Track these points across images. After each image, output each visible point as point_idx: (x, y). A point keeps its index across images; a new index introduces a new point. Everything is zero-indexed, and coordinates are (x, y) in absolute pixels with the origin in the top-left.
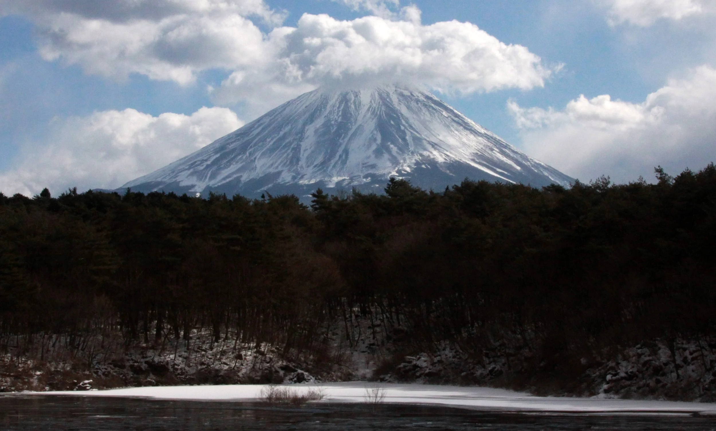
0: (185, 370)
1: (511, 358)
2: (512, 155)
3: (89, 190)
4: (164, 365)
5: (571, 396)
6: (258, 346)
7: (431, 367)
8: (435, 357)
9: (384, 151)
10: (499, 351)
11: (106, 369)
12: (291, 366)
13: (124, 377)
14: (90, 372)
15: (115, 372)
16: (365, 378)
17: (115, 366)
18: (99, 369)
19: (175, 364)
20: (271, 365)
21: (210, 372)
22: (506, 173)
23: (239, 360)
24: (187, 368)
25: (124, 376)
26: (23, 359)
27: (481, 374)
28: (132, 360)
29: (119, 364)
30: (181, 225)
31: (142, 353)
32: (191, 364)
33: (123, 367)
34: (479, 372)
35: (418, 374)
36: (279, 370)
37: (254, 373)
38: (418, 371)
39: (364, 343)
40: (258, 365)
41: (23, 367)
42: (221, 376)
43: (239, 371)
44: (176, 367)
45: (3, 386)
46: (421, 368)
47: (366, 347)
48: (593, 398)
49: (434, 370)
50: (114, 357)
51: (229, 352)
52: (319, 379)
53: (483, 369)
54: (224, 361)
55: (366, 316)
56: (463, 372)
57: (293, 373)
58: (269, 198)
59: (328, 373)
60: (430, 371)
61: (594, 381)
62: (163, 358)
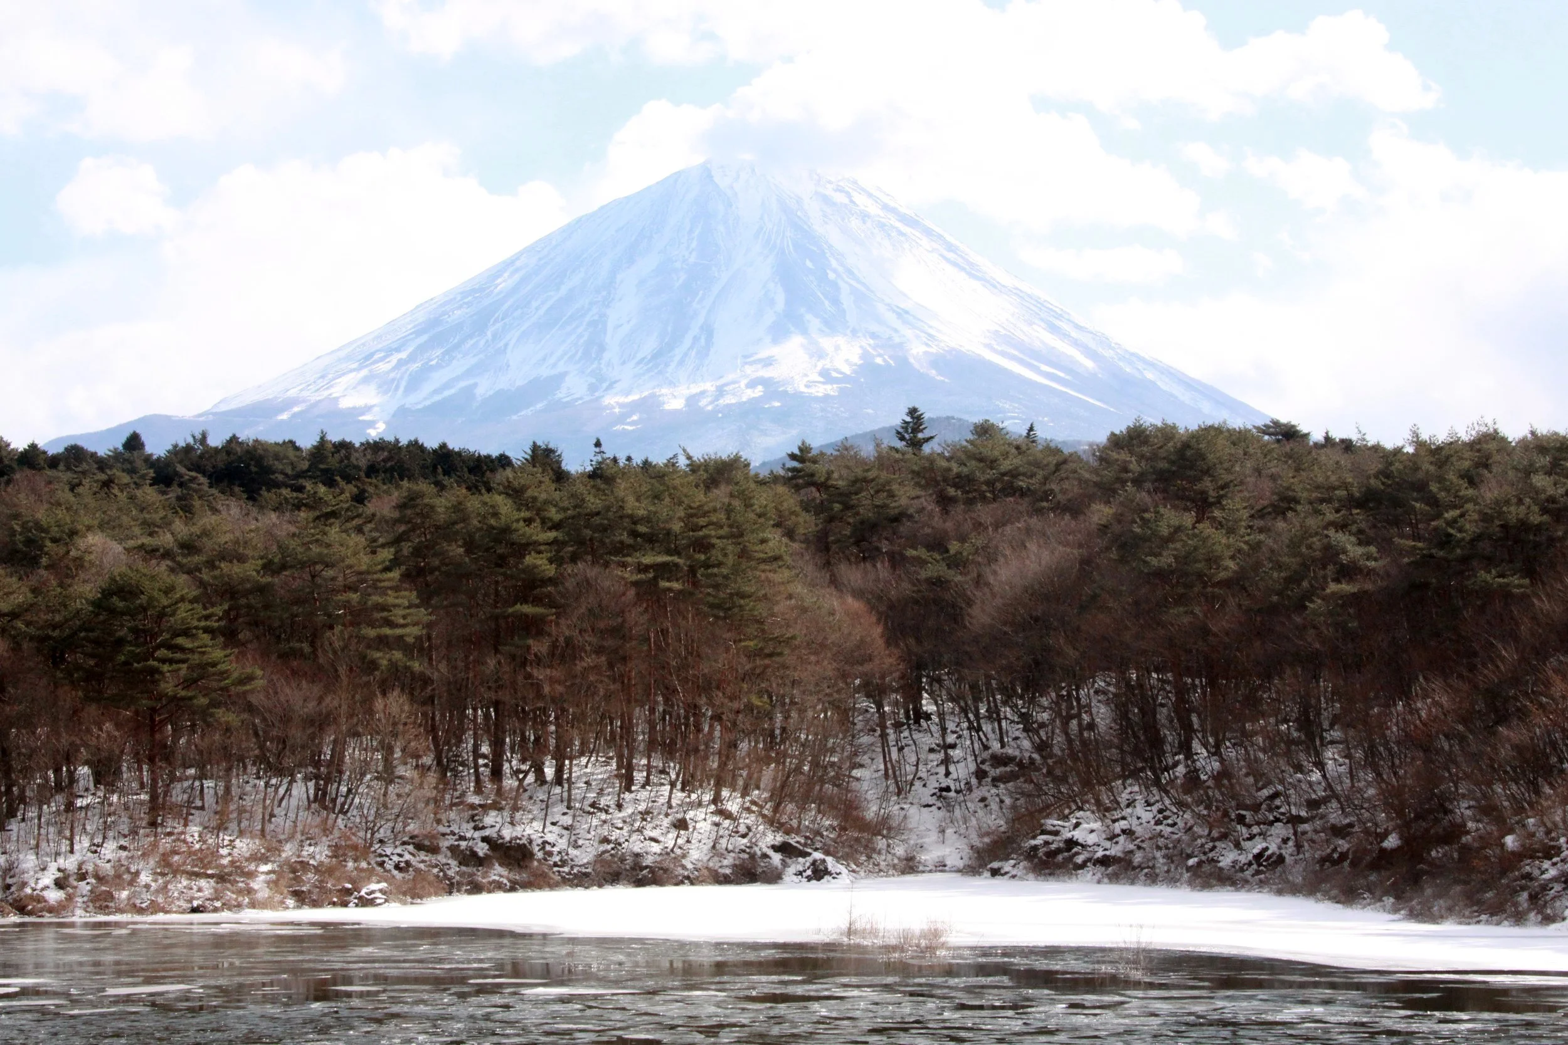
0: (567, 854)
1: (1306, 827)
2: (1074, 334)
3: (231, 435)
4: (524, 845)
5: (1498, 924)
6: (716, 800)
7: (1108, 844)
8: (1114, 821)
9: (792, 329)
10: (1270, 810)
11: (400, 855)
12: (792, 842)
13: (441, 874)
14: (369, 864)
15: (423, 861)
16: (945, 866)
17: (419, 847)
18: (387, 856)
19: (545, 843)
20: (750, 841)
21: (622, 860)
22: (1061, 374)
23: (682, 832)
24: (573, 852)
25: (441, 870)
26: (227, 838)
27: (1235, 862)
28: (453, 834)
29: (427, 843)
30: (552, 535)
31: (472, 818)
32: (580, 842)
33: (434, 850)
34: (1228, 858)
35: (1079, 859)
36: (771, 853)
37: (716, 859)
38: (1077, 854)
39: (924, 785)
40: (723, 842)
41: (230, 854)
42: (647, 867)
43: (684, 856)
44: (548, 848)
45: (198, 899)
46: (1083, 846)
47: (933, 795)
48: (1553, 927)
49: (1115, 851)
50: (412, 827)
51: (659, 814)
52: (854, 871)
53: (1236, 852)
54: (654, 834)
55: (920, 725)
56: (1189, 856)
57: (801, 860)
58: (688, 462)
59: (869, 857)
60: (1108, 853)
61: (1545, 888)
62: (519, 828)
